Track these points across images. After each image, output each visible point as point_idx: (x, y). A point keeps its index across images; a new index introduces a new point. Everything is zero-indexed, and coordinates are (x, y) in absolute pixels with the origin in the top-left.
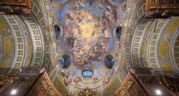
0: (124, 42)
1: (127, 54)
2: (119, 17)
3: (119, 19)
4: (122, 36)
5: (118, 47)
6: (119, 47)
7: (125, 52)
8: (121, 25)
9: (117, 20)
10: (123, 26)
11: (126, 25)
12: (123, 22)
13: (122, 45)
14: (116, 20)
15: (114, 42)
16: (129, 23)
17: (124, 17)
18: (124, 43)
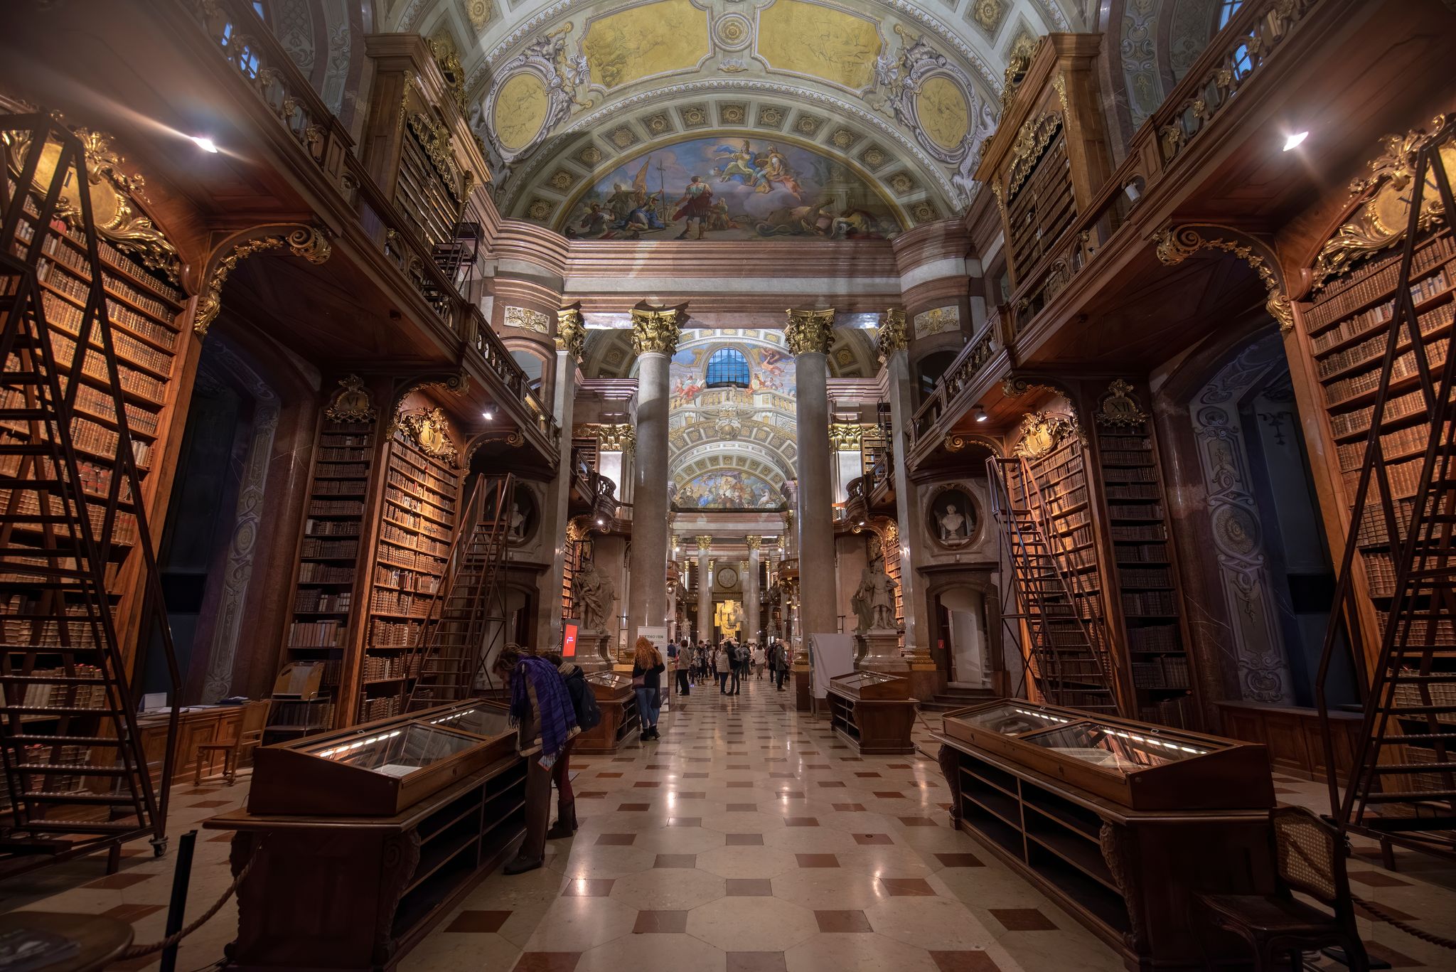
0: (710, 408)
1: (685, 435)
2: (777, 372)
3: (772, 372)
4: (724, 395)
5: (686, 388)
6: (687, 394)
7: (684, 424)
8: (754, 384)
9: (769, 363)
10: (754, 392)
11: (759, 402)
12: (765, 390)
13: (698, 400)
14: (766, 357)
15: (693, 361)
16: (764, 414)
17: (777, 393)
18: (705, 408)
